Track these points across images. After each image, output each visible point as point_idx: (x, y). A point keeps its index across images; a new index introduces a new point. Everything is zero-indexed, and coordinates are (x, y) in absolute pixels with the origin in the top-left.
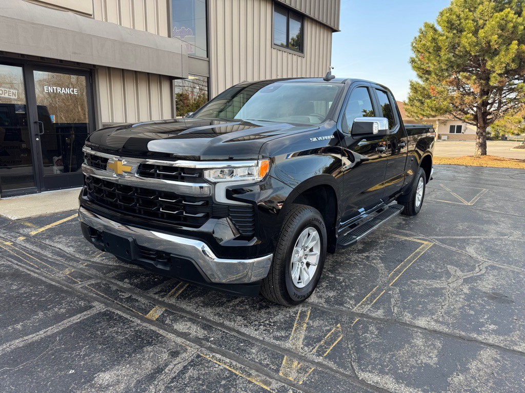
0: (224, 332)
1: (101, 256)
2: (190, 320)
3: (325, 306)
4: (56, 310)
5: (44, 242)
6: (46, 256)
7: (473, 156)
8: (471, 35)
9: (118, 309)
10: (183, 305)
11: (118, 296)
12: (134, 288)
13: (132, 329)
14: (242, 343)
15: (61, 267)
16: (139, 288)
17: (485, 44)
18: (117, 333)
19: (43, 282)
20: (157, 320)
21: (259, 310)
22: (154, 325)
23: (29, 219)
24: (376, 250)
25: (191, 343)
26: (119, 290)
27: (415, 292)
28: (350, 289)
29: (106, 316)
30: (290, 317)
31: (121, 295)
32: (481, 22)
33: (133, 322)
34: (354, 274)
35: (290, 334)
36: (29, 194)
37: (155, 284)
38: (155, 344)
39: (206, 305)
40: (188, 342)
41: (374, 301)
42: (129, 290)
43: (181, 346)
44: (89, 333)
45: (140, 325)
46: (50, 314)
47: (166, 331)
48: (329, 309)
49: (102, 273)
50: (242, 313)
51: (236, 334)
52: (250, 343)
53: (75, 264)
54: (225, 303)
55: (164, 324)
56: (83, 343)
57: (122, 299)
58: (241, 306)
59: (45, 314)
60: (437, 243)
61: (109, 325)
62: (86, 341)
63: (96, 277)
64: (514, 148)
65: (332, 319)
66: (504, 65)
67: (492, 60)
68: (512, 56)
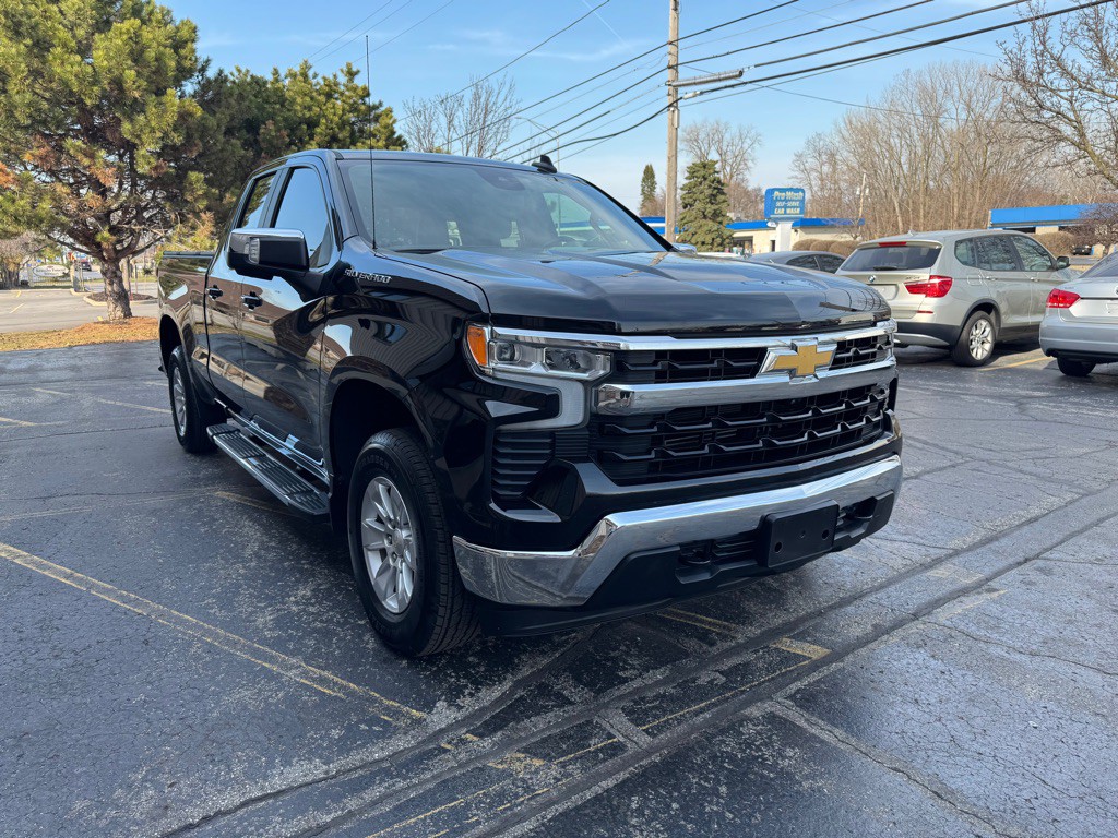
20: (828, 648)
66: (159, 135)
67: (132, 121)
68: (171, 118)
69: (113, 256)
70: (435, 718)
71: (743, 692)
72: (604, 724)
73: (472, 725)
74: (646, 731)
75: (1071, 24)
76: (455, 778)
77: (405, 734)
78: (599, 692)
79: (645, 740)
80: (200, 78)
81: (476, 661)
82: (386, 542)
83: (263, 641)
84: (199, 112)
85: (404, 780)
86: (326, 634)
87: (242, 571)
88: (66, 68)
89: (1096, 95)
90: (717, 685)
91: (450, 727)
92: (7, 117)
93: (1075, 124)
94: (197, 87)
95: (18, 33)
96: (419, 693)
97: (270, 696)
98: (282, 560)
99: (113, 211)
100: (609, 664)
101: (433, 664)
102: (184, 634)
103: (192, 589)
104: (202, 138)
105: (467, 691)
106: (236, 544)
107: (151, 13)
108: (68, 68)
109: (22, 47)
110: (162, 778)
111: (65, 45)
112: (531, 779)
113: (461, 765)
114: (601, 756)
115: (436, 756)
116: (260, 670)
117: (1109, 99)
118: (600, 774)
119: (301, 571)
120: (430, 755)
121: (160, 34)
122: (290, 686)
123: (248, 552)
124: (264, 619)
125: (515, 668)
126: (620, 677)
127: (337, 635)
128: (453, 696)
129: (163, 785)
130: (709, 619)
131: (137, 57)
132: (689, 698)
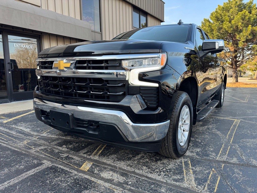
0: (137, 178)
1: (47, 133)
2: (111, 170)
3: (198, 157)
4: (17, 166)
5: (11, 126)
6: (12, 134)
7: (231, 83)
8: (228, 23)
9: (60, 165)
10: (104, 160)
11: (60, 156)
12: (70, 151)
13: (72, 178)
14: (152, 185)
15: (22, 140)
16: (73, 150)
17: (235, 27)
18: (61, 181)
19: (9, 149)
20: (88, 171)
21: (156, 162)
22: (86, 174)
23: (3, 115)
24: (210, 124)
25: (116, 187)
26: (60, 152)
27: (249, 147)
28: (208, 147)
29: (52, 169)
30: (179, 165)
31: (61, 155)
32: (232, 17)
33: (72, 173)
34: (206, 138)
35: (184, 177)
36: (5, 103)
37: (83, 148)
38: (90, 189)
39: (119, 159)
40: (114, 186)
41: (227, 153)
42: (67, 152)
43: (109, 189)
44: (41, 182)
45: (78, 175)
46: (13, 169)
47: (96, 178)
48: (202, 159)
49: (48, 142)
50: (145, 164)
51: (146, 179)
52: (158, 185)
53: (30, 138)
54: (132, 158)
55: (94, 173)
56: (37, 190)
57: (62, 158)
58: (143, 160)
59: (9, 170)
60: (242, 120)
61: (55, 175)
62: (39, 188)
63: (44, 145)
64: (248, 80)
65: (207, 166)
66: (245, 37)
67: (239, 34)
68: (249, 32)
88: (225, 25)
132: (52, 154)
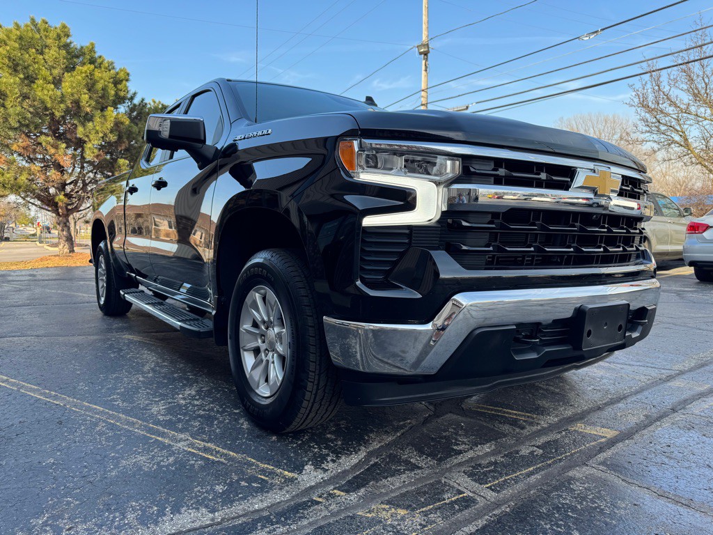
66: (101, 135)
67: (84, 125)
68: (109, 125)
69: (65, 213)
70: (305, 478)
71: (560, 460)
72: (452, 483)
73: (337, 483)
74: (490, 488)
75: (674, 75)
76: (329, 524)
77: (281, 489)
78: (440, 460)
79: (491, 495)
80: (130, 103)
81: (333, 437)
82: (259, 341)
83: (158, 423)
84: (127, 122)
85: (284, 526)
86: (209, 419)
87: (141, 379)
88: (44, 92)
89: (692, 117)
90: (537, 455)
91: (318, 485)
92: (4, 122)
93: (681, 133)
94: (127, 109)
95: (16, 71)
96: (289, 459)
97: (163, 461)
98: (173, 373)
99: (67, 185)
100: (444, 441)
101: (298, 439)
102: (92, 417)
103: (101, 389)
104: (128, 138)
105: (329, 459)
106: (138, 363)
107: (100, 64)
108: (46, 92)
109: (17, 79)
110: (60, 523)
111: (45, 79)
112: (399, 525)
113: (333, 515)
114: (457, 507)
115: (310, 506)
116: (154, 442)
117: (701, 119)
118: (460, 522)
119: (188, 379)
120: (304, 506)
121: (106, 75)
122: (179, 453)
123: (146, 368)
124: (158, 409)
125: (366, 443)
126: (455, 450)
127: (217, 419)
128: (318, 462)
129: (62, 529)
130: (514, 412)
131: (91, 88)
132: (518, 464)
